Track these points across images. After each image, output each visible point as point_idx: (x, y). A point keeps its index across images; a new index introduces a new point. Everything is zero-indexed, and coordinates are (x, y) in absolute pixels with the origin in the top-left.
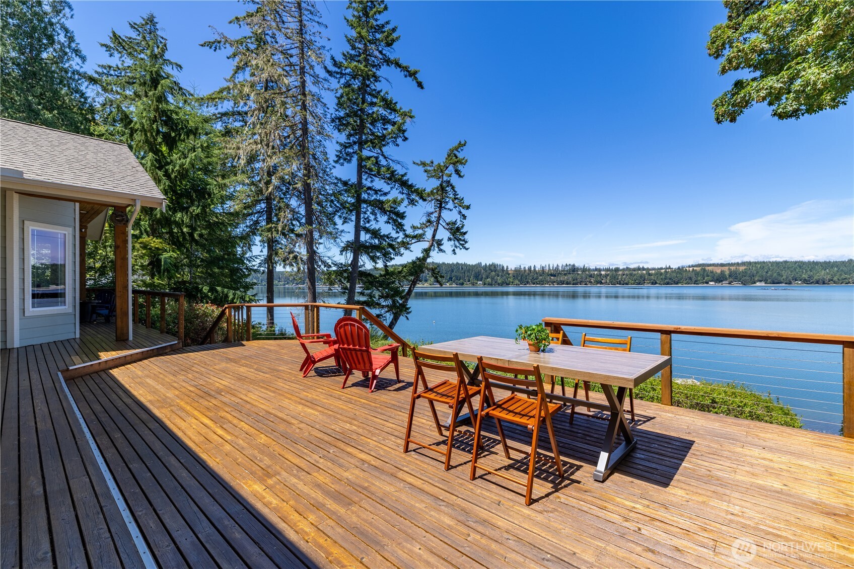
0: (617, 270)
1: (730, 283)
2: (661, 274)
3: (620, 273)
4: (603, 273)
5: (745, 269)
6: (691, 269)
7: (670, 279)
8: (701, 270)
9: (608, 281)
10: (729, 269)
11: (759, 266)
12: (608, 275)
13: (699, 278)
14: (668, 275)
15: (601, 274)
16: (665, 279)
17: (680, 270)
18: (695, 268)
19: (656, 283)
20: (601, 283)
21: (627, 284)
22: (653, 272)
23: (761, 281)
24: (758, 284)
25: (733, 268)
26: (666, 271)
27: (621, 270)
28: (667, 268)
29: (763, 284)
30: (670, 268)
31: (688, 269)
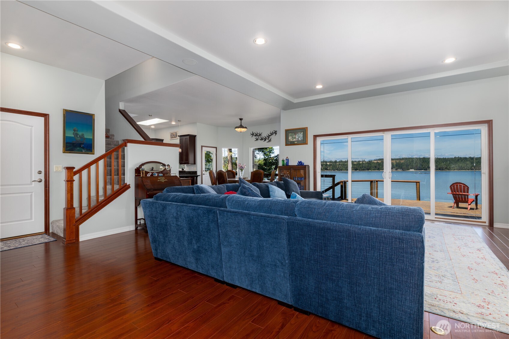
0: (336, 162)
1: (396, 170)
2: (360, 164)
3: (338, 163)
4: (328, 163)
5: (404, 162)
6: (376, 161)
7: (365, 167)
8: (381, 162)
9: (331, 168)
10: (396, 162)
11: (411, 160)
12: (331, 165)
13: (380, 167)
14: (364, 165)
15: (327, 164)
16: (362, 167)
17: (370, 162)
18: (378, 161)
19: (357, 170)
20: (327, 169)
21: (341, 170)
22: (356, 163)
23: (412, 169)
24: (411, 170)
25: (397, 161)
26: (362, 163)
27: (338, 162)
28: (363, 161)
29: (413, 170)
30: (364, 161)
31: (374, 161)
